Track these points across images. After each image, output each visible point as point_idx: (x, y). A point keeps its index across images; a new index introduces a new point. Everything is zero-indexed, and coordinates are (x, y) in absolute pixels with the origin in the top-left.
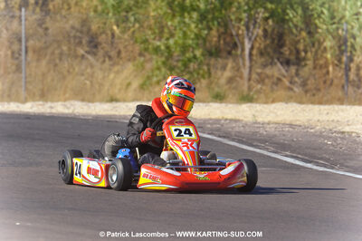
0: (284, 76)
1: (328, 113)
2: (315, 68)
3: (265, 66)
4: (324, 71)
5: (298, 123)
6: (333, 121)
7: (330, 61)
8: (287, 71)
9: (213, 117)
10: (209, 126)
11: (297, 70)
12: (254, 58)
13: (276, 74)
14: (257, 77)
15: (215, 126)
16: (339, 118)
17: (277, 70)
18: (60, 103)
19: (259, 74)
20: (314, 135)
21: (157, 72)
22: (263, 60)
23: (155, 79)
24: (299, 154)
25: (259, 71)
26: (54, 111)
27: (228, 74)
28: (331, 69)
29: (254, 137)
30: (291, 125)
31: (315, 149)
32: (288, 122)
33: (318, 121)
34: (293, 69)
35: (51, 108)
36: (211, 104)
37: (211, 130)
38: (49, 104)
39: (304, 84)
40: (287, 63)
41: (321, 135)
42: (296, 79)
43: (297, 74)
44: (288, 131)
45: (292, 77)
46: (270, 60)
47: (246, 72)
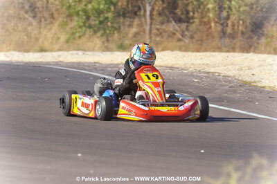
0: (177, 31)
1: (201, 59)
2: (200, 24)
3: (162, 23)
4: (208, 26)
5: (177, 66)
6: (203, 64)
7: (212, 19)
8: (179, 27)
9: (115, 62)
10: (109, 69)
11: (187, 26)
12: (155, 17)
13: (171, 29)
14: (156, 31)
15: (113, 69)
16: (208, 62)
17: (172, 26)
19: (158, 29)
20: (186, 75)
21: (80, 30)
22: (161, 19)
23: (77, 35)
25: (158, 27)
27: (134, 30)
28: (213, 24)
30: (171, 68)
31: (183, 85)
32: (170, 66)
33: (193, 64)
34: (184, 25)
36: (115, 53)
37: (110, 72)
39: (192, 37)
40: (179, 21)
41: (191, 75)
42: (186, 33)
43: (187, 30)
44: (168, 72)
45: (183, 32)
46: (166, 19)
47: (148, 28)
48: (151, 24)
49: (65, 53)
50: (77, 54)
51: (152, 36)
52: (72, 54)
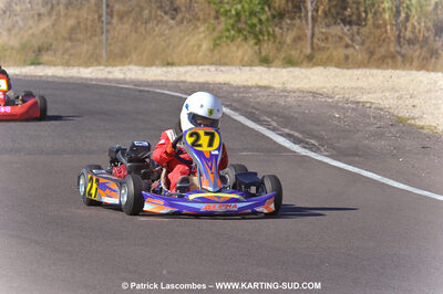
0: (346, 35)
2: (374, 27)
3: (328, 26)
4: (383, 30)
5: (323, 90)
7: (388, 22)
8: (349, 30)
10: (235, 95)
11: (359, 29)
12: (319, 19)
13: (339, 33)
14: (321, 36)
18: (118, 68)
19: (323, 33)
20: (330, 106)
21: (227, 34)
22: (327, 20)
24: (297, 131)
25: (324, 30)
26: (110, 76)
29: (268, 110)
30: (315, 94)
31: (318, 125)
32: (314, 90)
33: (343, 88)
34: (355, 28)
35: (109, 72)
36: (255, 68)
37: (234, 101)
38: (109, 69)
39: (363, 43)
40: (350, 22)
41: (335, 106)
42: (357, 38)
43: (358, 33)
44: (307, 101)
45: (353, 35)
46: (334, 21)
47: (309, 33)
48: (313, 27)
49: (195, 68)
50: (208, 70)
51: (315, 40)
52: (202, 70)
